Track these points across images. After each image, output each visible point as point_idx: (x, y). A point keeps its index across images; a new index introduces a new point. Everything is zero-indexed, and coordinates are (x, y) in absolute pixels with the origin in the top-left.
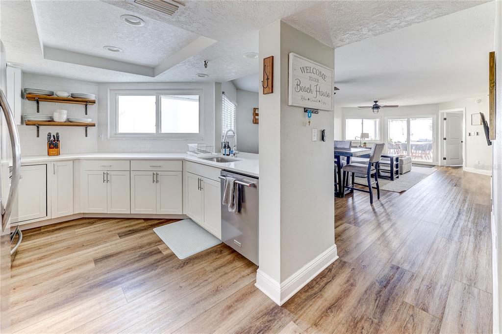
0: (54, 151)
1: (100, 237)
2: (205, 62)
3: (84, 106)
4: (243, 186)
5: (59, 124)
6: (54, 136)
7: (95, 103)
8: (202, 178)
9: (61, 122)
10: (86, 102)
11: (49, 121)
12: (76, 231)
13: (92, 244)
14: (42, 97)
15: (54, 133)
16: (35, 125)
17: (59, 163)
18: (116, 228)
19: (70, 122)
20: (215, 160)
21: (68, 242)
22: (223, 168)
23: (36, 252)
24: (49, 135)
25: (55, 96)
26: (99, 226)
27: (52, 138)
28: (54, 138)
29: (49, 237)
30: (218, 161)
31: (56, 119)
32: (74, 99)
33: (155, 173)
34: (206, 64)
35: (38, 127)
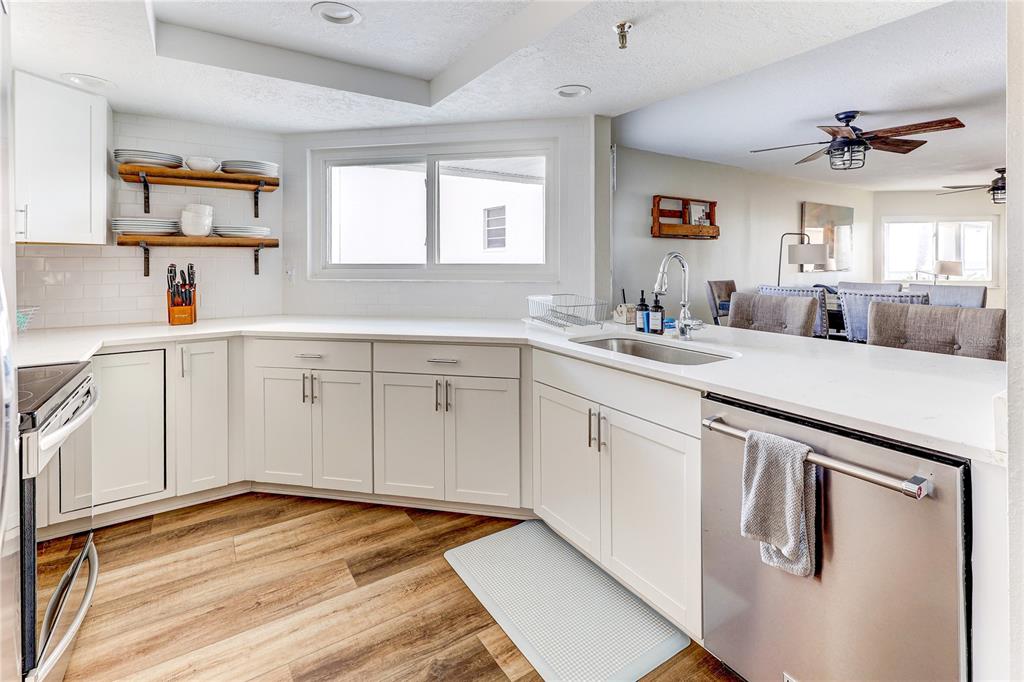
0: (182, 311)
1: (301, 571)
2: (622, 27)
3: (252, 194)
4: (827, 471)
5: (194, 241)
6: (182, 272)
7: (278, 185)
8: (604, 412)
9: (200, 237)
10: (257, 184)
11: (172, 234)
12: (238, 539)
13: (280, 600)
14: (155, 170)
15: (182, 266)
16: (137, 244)
17: (195, 348)
18: (340, 538)
19: (221, 236)
20: (614, 344)
21: (218, 583)
22: (707, 389)
23: (135, 616)
24: (172, 270)
25: (184, 169)
26: (293, 527)
27: (179, 279)
28: (184, 280)
29: (169, 558)
30: (623, 349)
31: (187, 229)
32: (227, 177)
33: (441, 379)
34: (623, 36)
35: (147, 251)
